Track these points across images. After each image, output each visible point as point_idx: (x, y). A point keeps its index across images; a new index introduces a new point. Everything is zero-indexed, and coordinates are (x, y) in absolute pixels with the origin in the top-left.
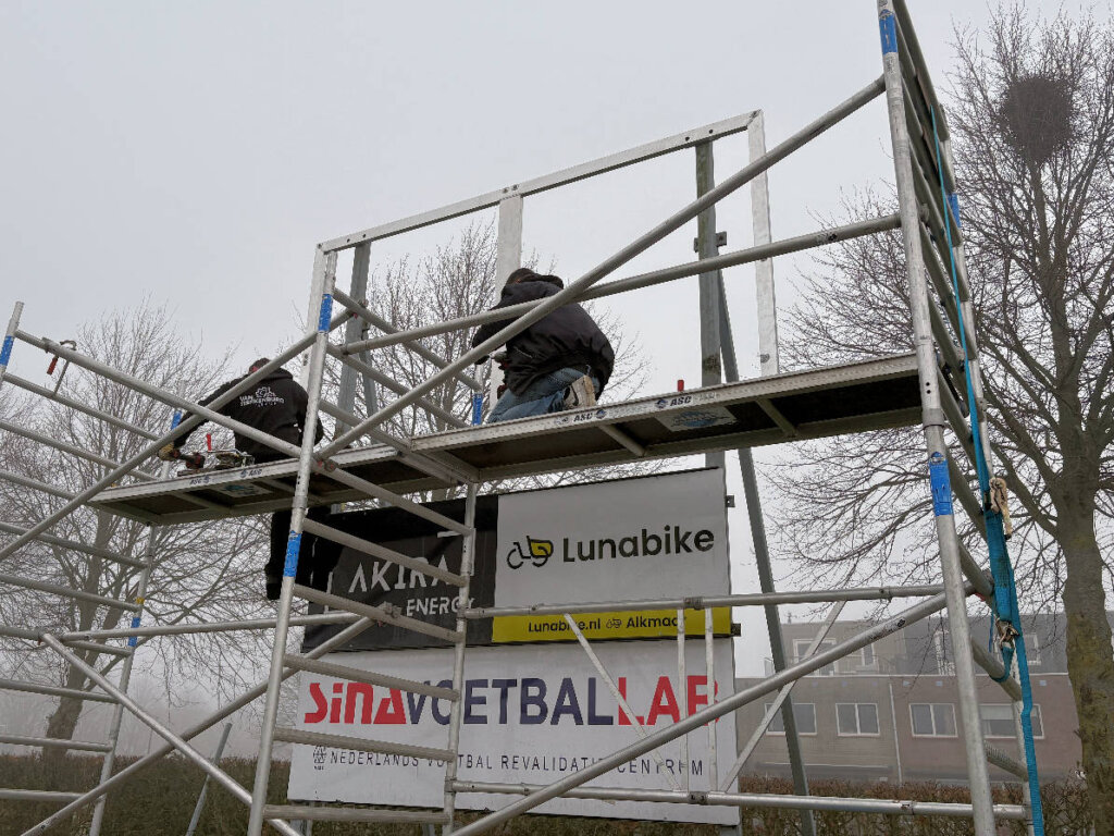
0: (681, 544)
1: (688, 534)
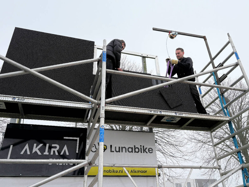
0: (144, 151)
1: (146, 148)
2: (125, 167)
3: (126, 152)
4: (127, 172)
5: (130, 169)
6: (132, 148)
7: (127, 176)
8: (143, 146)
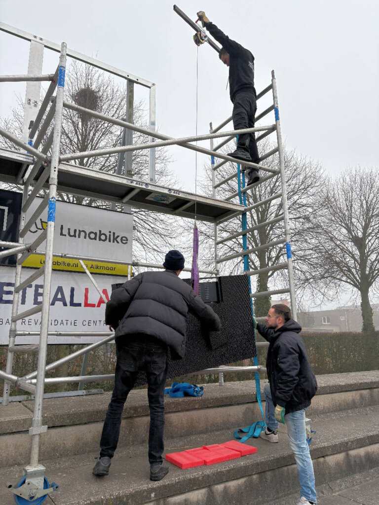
0: (115, 239)
1: (118, 236)
2: (83, 259)
3: (85, 238)
4: (84, 267)
5: (90, 263)
6: (96, 234)
7: (85, 273)
8: (114, 233)
